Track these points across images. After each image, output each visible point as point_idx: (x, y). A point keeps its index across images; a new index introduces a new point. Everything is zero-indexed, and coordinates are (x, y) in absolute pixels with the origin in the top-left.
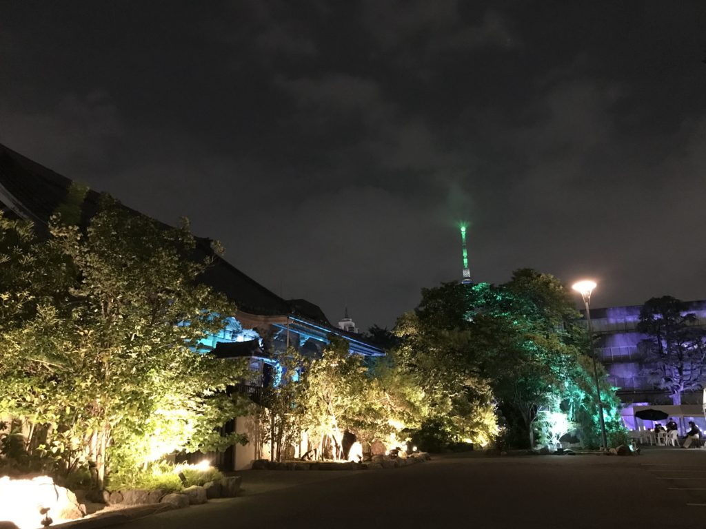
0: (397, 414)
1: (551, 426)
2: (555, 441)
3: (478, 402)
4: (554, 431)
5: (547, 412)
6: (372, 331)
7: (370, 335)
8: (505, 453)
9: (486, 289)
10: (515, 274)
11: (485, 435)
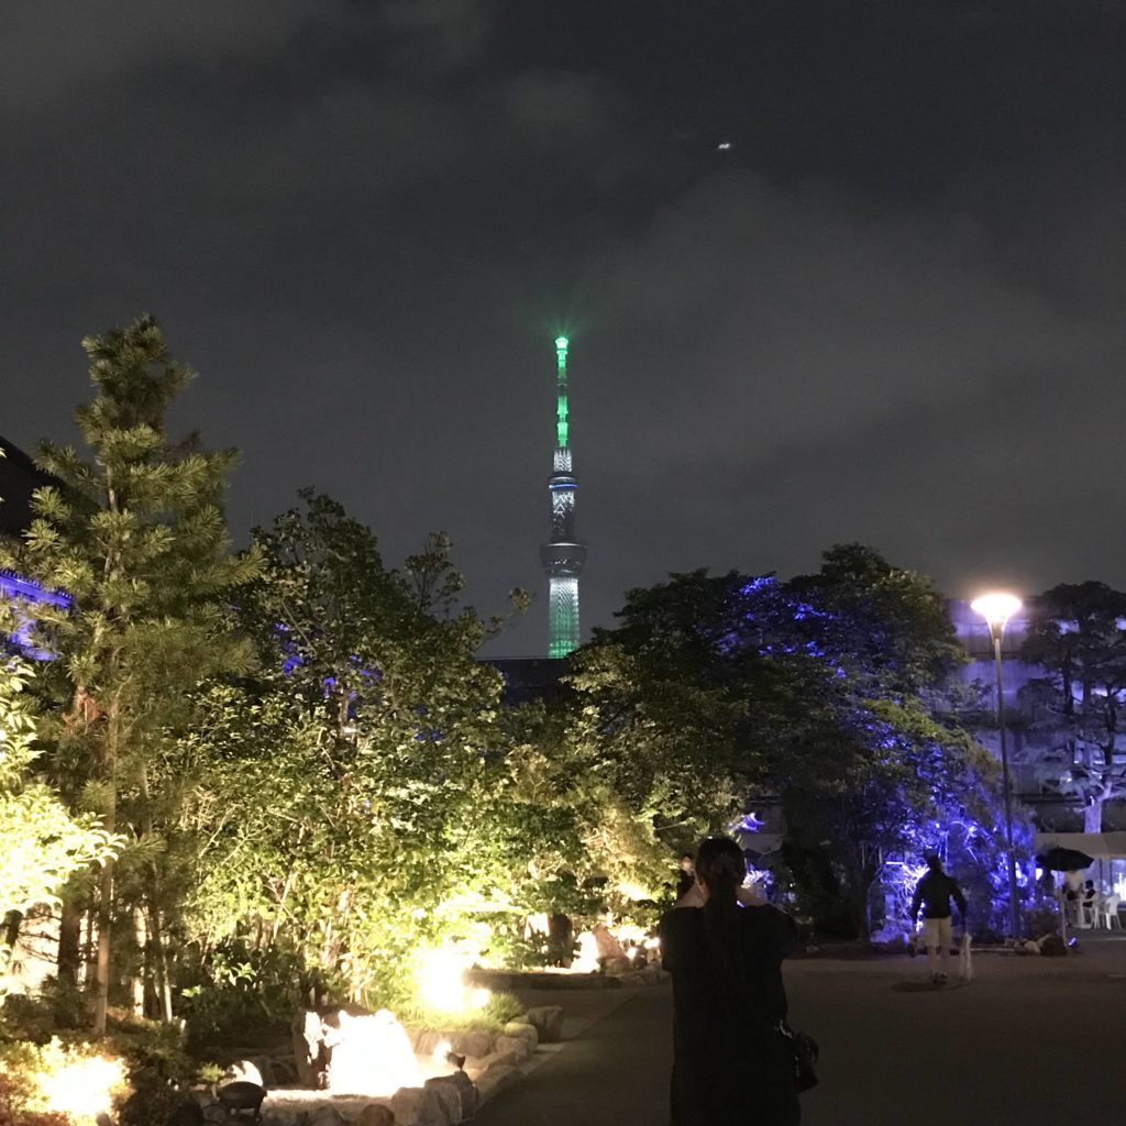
0: (633, 871)
10: (827, 555)
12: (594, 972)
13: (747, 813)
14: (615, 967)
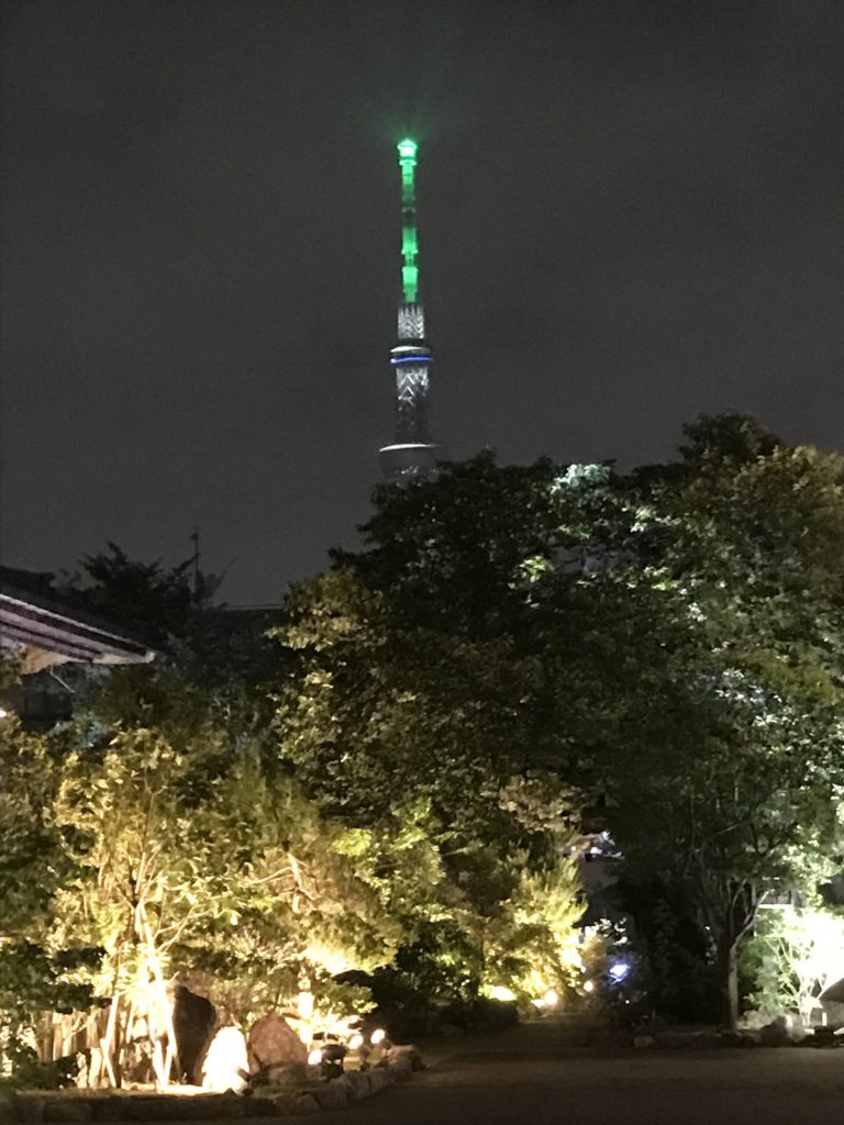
0: (333, 927)
1: (796, 955)
2: (809, 1004)
3: (523, 856)
4: (807, 971)
5: (787, 910)
6: (98, 569)
7: (88, 582)
8: (649, 1040)
9: (595, 486)
10: (690, 431)
11: (549, 970)
12: (230, 1092)
13: (599, 831)
14: (283, 1081)
